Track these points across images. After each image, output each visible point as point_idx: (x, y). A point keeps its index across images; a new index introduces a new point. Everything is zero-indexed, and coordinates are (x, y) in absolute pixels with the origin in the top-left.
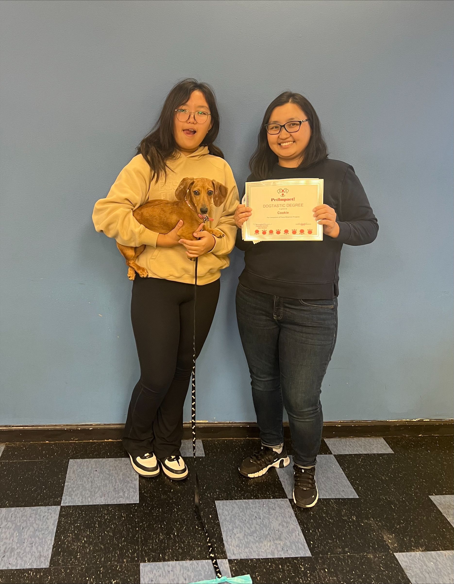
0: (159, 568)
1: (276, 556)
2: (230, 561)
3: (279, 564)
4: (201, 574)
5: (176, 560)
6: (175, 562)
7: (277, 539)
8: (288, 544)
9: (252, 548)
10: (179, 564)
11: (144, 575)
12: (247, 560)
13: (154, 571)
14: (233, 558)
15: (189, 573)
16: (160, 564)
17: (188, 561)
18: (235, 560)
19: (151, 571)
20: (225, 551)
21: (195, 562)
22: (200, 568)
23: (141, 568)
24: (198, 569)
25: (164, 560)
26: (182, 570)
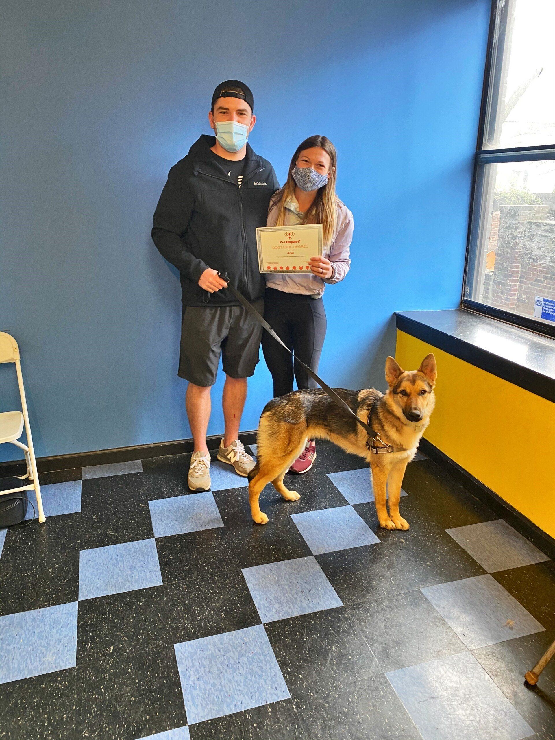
0: (96, 552)
1: (195, 531)
2: (156, 539)
3: (197, 535)
4: (131, 551)
5: (110, 545)
6: (110, 546)
7: (197, 520)
8: (207, 521)
9: (176, 528)
10: (113, 547)
11: (83, 558)
12: (171, 536)
13: (92, 554)
15: (121, 552)
16: (98, 549)
17: (121, 544)
18: (160, 538)
19: (90, 554)
20: (153, 534)
21: (126, 544)
22: (131, 546)
23: (80, 554)
24: (129, 548)
25: (101, 546)
26: (115, 550)
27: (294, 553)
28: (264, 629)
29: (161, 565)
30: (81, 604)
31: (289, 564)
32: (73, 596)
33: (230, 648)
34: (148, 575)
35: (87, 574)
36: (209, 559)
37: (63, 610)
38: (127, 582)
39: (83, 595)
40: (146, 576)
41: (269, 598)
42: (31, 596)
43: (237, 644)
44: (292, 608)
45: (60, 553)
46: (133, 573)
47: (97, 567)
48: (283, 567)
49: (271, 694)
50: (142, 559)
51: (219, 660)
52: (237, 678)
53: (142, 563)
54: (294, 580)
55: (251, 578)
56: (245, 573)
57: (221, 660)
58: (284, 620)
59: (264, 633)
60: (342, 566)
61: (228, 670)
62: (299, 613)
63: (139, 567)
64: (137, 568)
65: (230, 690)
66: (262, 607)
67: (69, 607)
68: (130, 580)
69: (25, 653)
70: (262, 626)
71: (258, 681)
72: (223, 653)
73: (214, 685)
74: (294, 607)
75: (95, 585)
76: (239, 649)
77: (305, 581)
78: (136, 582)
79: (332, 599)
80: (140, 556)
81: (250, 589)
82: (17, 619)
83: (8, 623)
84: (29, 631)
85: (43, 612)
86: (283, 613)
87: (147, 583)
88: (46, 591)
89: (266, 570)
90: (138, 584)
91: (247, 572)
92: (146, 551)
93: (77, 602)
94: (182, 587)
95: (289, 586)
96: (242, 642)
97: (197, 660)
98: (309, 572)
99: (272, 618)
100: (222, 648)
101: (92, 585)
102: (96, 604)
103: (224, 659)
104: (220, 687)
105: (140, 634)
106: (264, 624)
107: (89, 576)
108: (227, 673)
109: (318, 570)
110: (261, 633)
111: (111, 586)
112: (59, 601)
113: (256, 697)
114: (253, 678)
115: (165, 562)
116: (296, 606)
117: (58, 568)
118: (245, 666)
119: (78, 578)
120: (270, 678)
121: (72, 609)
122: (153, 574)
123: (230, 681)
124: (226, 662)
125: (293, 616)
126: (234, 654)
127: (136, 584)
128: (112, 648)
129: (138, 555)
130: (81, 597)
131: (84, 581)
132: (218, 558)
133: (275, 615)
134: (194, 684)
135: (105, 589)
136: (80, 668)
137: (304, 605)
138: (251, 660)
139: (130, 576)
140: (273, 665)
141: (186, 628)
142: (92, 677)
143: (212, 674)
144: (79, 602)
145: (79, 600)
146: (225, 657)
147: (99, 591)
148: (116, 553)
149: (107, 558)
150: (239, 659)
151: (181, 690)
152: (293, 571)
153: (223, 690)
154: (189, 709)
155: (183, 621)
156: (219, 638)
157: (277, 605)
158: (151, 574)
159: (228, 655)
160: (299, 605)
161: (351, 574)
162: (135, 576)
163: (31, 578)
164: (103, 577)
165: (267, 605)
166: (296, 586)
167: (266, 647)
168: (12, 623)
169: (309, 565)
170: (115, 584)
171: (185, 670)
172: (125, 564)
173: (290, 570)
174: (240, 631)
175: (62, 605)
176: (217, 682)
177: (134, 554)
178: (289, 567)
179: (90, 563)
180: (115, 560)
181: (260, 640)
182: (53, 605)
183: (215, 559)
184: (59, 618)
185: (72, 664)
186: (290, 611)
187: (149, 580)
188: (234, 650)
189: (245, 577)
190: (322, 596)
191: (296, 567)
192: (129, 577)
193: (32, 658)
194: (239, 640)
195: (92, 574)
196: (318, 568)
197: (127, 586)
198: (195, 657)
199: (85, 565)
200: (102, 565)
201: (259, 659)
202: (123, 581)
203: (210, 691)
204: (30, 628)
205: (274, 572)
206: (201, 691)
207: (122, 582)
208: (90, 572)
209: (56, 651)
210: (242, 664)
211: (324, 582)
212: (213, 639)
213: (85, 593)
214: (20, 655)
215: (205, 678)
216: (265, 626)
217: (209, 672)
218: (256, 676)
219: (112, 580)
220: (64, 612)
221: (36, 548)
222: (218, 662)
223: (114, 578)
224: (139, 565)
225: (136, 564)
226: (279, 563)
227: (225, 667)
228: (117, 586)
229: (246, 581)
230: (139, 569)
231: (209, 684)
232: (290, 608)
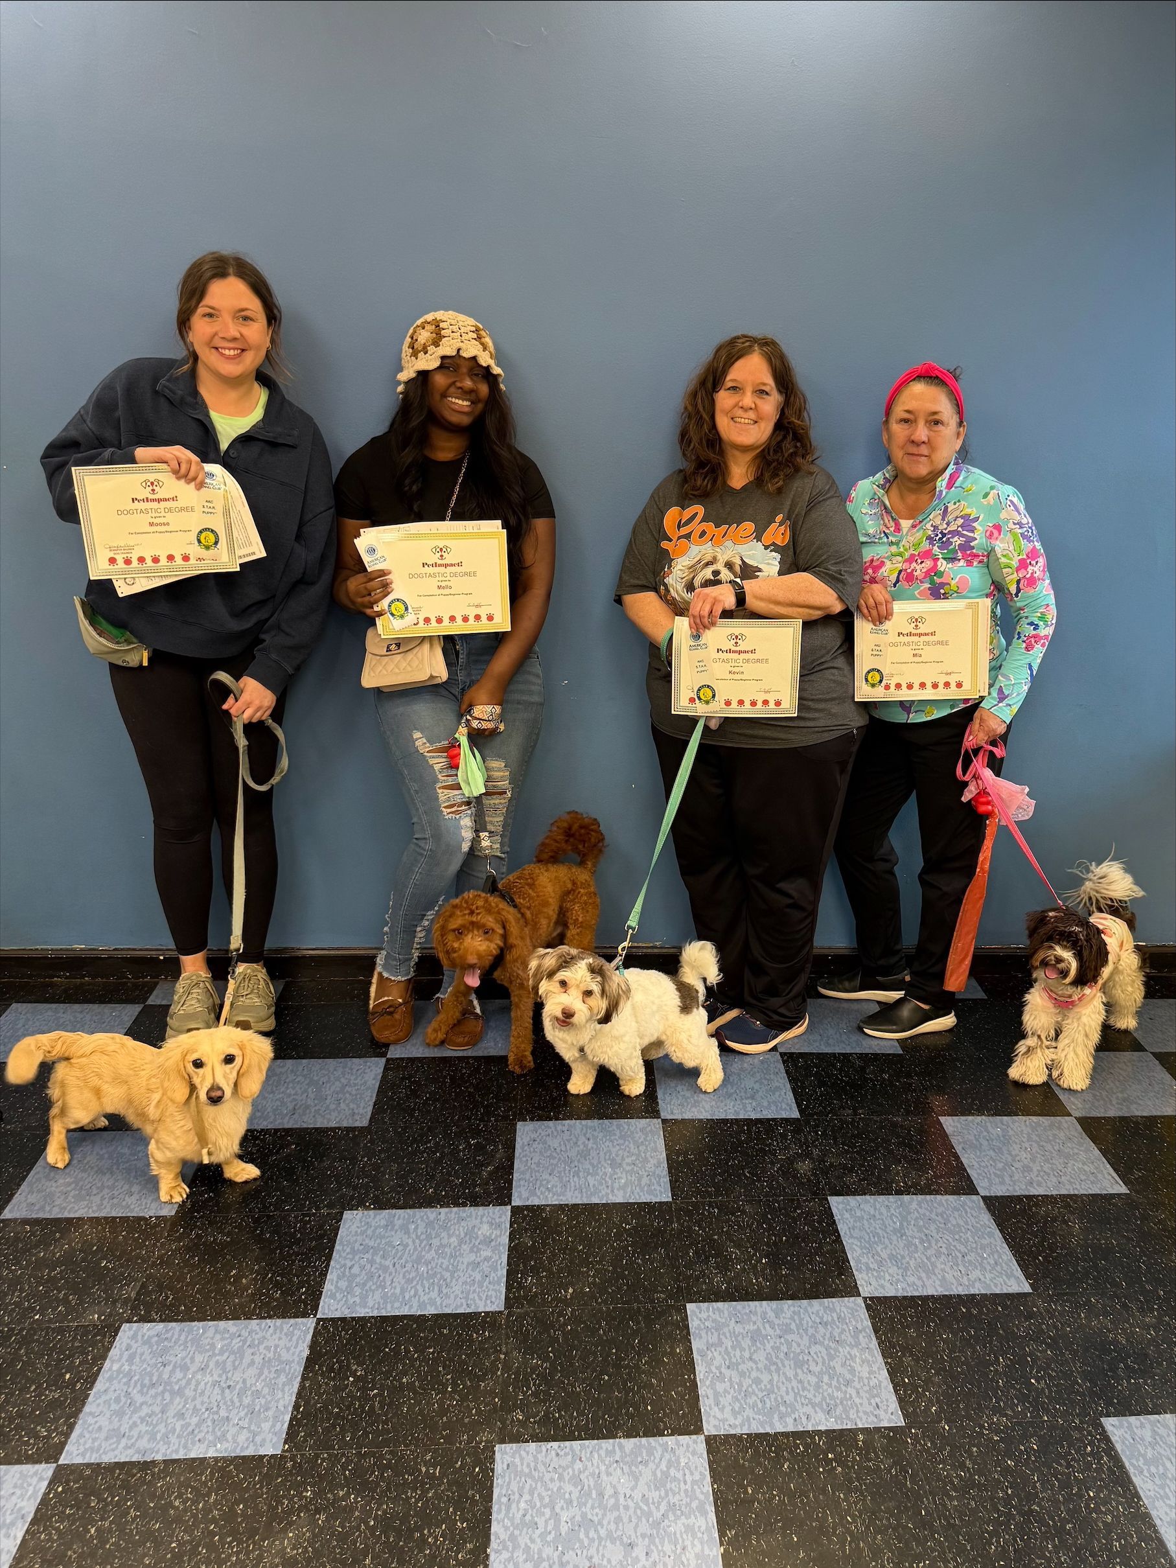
0: (549, 1127)
1: (741, 1117)
2: (664, 1121)
3: (744, 1125)
4: (615, 1135)
7: (746, 1098)
8: (765, 1104)
9: (703, 1108)
12: (693, 1120)
14: (669, 1117)
16: (551, 1123)
17: (596, 1121)
21: (606, 1121)
23: (518, 1127)
25: (557, 1119)
27: (939, 1185)
28: (863, 1305)
29: (670, 1168)
30: (516, 1211)
31: (927, 1202)
32: (502, 1196)
33: (793, 1326)
34: (645, 1180)
35: (530, 1162)
36: (764, 1171)
37: (482, 1217)
38: (604, 1186)
39: (520, 1197)
40: (639, 1180)
41: (880, 1256)
42: (424, 1186)
43: (808, 1322)
44: (925, 1279)
45: (481, 1120)
46: (616, 1173)
47: (548, 1153)
48: (914, 1205)
49: (865, 1413)
50: (636, 1151)
51: (772, 1344)
52: (801, 1376)
53: (634, 1158)
54: (935, 1231)
55: (847, 1215)
56: (835, 1204)
57: (775, 1343)
58: (905, 1298)
59: (863, 1314)
60: (1039, 1221)
61: (787, 1363)
62: (937, 1291)
63: (628, 1164)
64: (625, 1166)
65: (787, 1393)
66: (864, 1268)
67: (494, 1213)
68: (610, 1183)
69: (413, 1274)
70: (860, 1300)
71: (844, 1388)
72: (778, 1332)
73: (757, 1381)
74: (929, 1278)
75: (544, 1182)
76: (811, 1331)
77: (957, 1237)
78: (620, 1188)
79: (1008, 1277)
80: (632, 1145)
81: (842, 1234)
82: (399, 1219)
83: (383, 1222)
84: (421, 1242)
85: (446, 1213)
86: (904, 1285)
87: (641, 1194)
88: (453, 1181)
89: (878, 1206)
90: (625, 1193)
91: (838, 1203)
92: (642, 1139)
93: (509, 1207)
94: (708, 1211)
95: (922, 1241)
96: (818, 1320)
97: (728, 1335)
98: (967, 1223)
99: (882, 1291)
100: (778, 1325)
101: (538, 1182)
102: (544, 1215)
103: (781, 1343)
104: (768, 1387)
105: (623, 1277)
106: (865, 1299)
107: (533, 1166)
108: (784, 1366)
109: (987, 1223)
110: (857, 1311)
111: (573, 1189)
112: (475, 1200)
113: (838, 1413)
114: (834, 1383)
115: (678, 1163)
116: (933, 1277)
117: (476, 1145)
118: (820, 1360)
119: (512, 1166)
120: (867, 1388)
121: (500, 1217)
122: (653, 1180)
123: (789, 1380)
124: (784, 1348)
125: (925, 1294)
126: (801, 1337)
127: (622, 1192)
128: (571, 1290)
129: (627, 1143)
130: (518, 1200)
131: (523, 1173)
132: (783, 1171)
133: (887, 1285)
134: (721, 1373)
135: (563, 1194)
136: (509, 1315)
137: (949, 1277)
138: (833, 1352)
139: (610, 1177)
140: (875, 1368)
141: (712, 1280)
142: (533, 1333)
143: (756, 1363)
144: (512, 1207)
145: (513, 1204)
146: (782, 1340)
147: (551, 1195)
148: (585, 1135)
149: (569, 1141)
150: (809, 1347)
151: (695, 1378)
152: (933, 1216)
153: (773, 1392)
154: (708, 1409)
155: (707, 1269)
156: (774, 1307)
157: (893, 1270)
158: (650, 1180)
159: (790, 1337)
160: (940, 1277)
161: (1056, 1239)
162: (620, 1178)
163: (425, 1155)
164: (559, 1172)
165: (874, 1266)
166: (937, 1241)
167: (864, 1337)
168: (389, 1225)
169: (968, 1210)
170: (580, 1186)
171: (705, 1348)
172: (602, 1154)
173: (928, 1213)
174: (815, 1302)
175: (481, 1208)
176: (765, 1378)
177: (621, 1141)
178: (926, 1209)
179: (535, 1145)
180: (582, 1147)
181: (854, 1323)
182: (464, 1205)
183: (777, 1172)
184: (476, 1230)
185: (497, 1306)
186: (919, 1283)
187: (646, 1189)
188: (801, 1331)
189: (834, 1210)
190: (988, 1268)
191: (940, 1210)
192: (607, 1179)
193: (427, 1286)
194: (813, 1317)
195: (538, 1164)
196: (986, 1219)
197: (603, 1193)
198: (726, 1330)
199: (526, 1148)
200: (558, 1150)
201: (849, 1353)
202: (596, 1183)
203: (750, 1389)
204: (423, 1237)
205: (893, 1212)
206: (732, 1386)
207: (594, 1185)
208: (536, 1160)
209: (468, 1280)
210: (815, 1356)
211: (996, 1245)
212: (761, 1307)
213: (525, 1194)
214: (404, 1276)
215: (742, 1367)
216: (865, 1302)
217: (751, 1359)
218: (841, 1380)
219: (576, 1179)
220: (484, 1219)
221: (435, 1107)
222: (768, 1346)
223: (579, 1177)
224: (629, 1160)
225: (623, 1159)
226: (906, 1198)
227: (782, 1355)
228: (584, 1190)
229: (836, 1218)
230: (628, 1168)
231: (749, 1377)
232: (920, 1278)
